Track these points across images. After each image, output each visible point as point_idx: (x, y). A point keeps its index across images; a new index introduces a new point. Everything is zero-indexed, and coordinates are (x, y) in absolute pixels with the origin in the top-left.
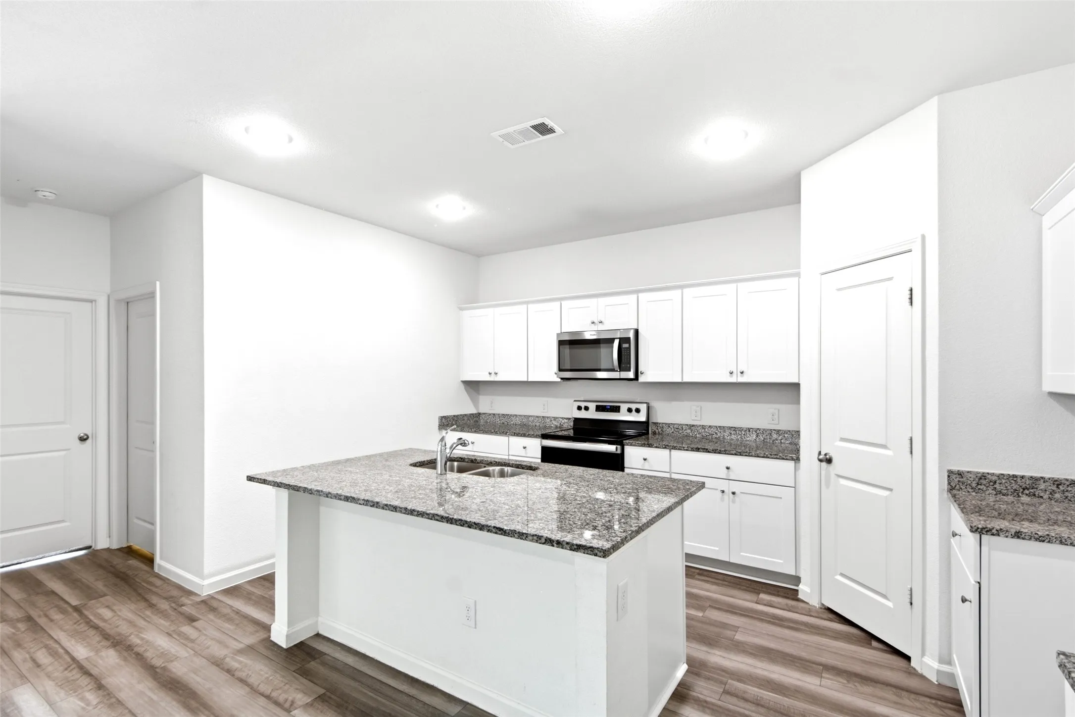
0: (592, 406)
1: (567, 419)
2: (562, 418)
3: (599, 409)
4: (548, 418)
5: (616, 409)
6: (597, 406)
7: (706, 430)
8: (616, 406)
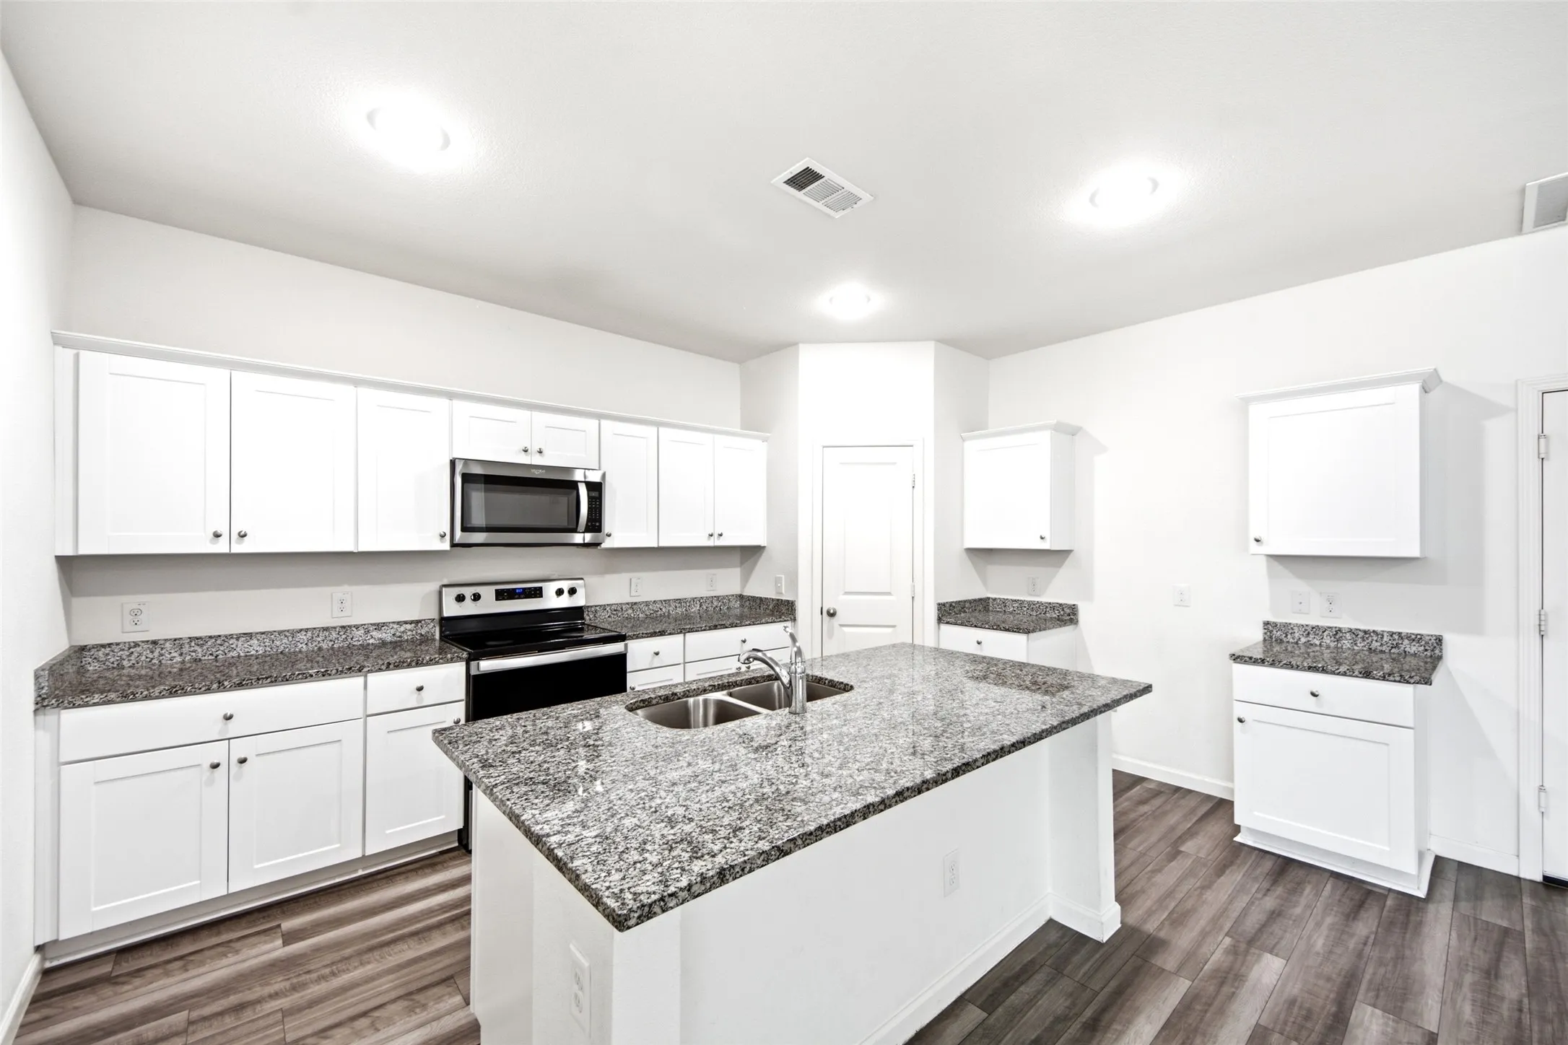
0: (488, 593)
1: (411, 622)
2: (398, 623)
3: (500, 595)
4: (357, 627)
5: (537, 593)
6: (496, 590)
7: (651, 607)
8: (535, 588)
